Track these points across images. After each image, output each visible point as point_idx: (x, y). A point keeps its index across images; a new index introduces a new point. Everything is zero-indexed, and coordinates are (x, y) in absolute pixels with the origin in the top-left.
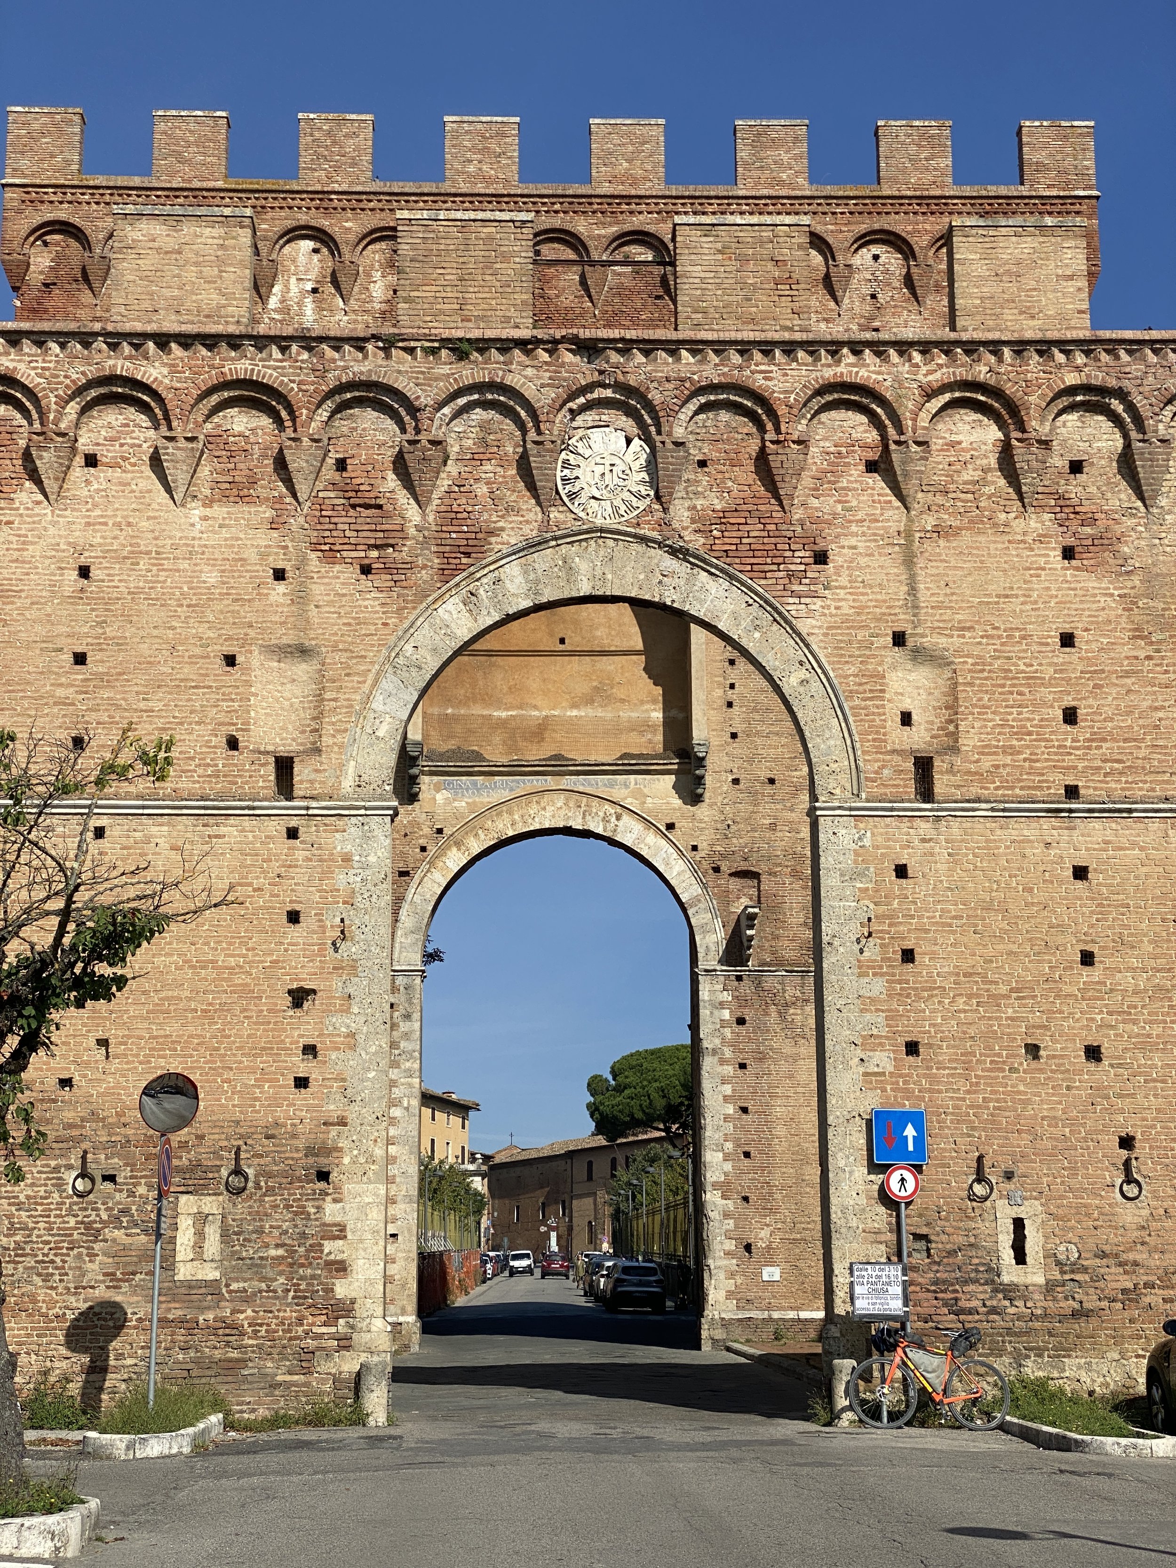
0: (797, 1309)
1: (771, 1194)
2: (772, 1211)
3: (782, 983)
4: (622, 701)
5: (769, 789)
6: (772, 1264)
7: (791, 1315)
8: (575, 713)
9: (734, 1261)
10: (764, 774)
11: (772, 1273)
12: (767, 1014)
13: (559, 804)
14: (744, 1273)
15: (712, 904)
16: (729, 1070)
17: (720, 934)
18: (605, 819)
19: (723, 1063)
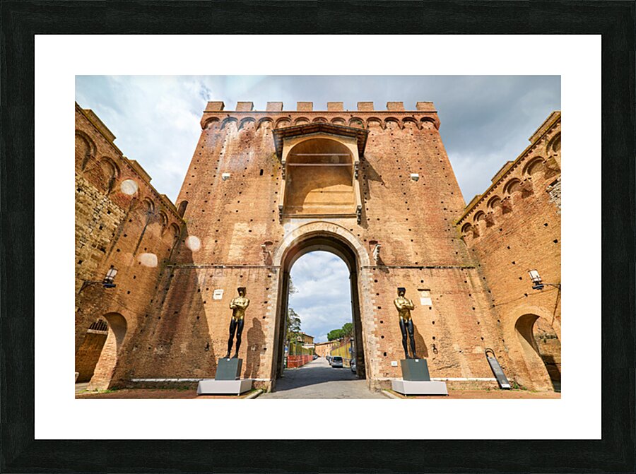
1: (391, 335)
2: (392, 341)
5: (378, 221)
6: (394, 360)
9: (381, 359)
10: (376, 218)
12: (384, 279)
13: (321, 225)
15: (365, 249)
16: (374, 295)
17: (368, 257)
18: (334, 228)
19: (371, 293)
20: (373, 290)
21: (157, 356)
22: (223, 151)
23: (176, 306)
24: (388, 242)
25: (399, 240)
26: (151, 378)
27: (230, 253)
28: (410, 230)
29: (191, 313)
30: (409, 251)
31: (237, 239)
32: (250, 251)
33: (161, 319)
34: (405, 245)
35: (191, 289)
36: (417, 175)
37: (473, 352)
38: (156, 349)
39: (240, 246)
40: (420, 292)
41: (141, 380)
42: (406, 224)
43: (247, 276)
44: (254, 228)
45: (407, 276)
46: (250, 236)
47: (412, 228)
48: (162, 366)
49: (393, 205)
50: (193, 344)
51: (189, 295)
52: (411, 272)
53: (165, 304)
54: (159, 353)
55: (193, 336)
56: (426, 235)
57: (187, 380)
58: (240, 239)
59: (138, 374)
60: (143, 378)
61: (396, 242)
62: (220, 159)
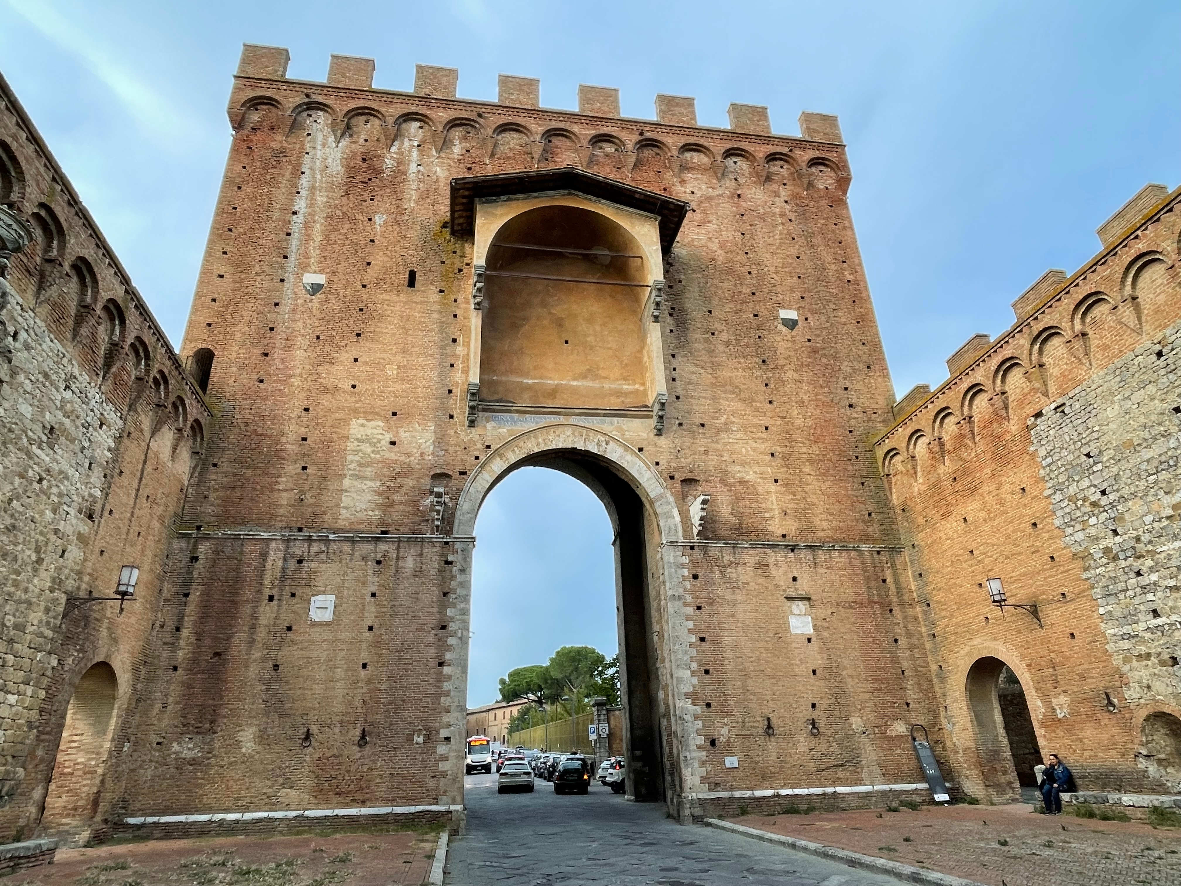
0: (752, 789)
1: (726, 701)
2: (728, 714)
3: (721, 552)
4: (605, 378)
5: (701, 430)
6: (731, 754)
7: (748, 794)
8: (575, 383)
9: (704, 753)
10: (698, 421)
11: (732, 761)
12: (712, 572)
13: (569, 433)
14: (712, 762)
15: (671, 499)
16: (690, 611)
17: (678, 519)
18: (599, 444)
19: (686, 605)
20: (689, 598)
21: (181, 764)
22: (301, 205)
23: (215, 639)
24: (723, 481)
25: (748, 478)
26: (175, 814)
27: (346, 500)
28: (773, 455)
29: (257, 655)
30: (769, 505)
31: (360, 465)
32: (397, 497)
33: (180, 671)
34: (760, 489)
35: (248, 594)
36: (792, 315)
37: (889, 733)
38: (175, 744)
39: (369, 483)
40: (788, 603)
41: (150, 820)
42: (764, 440)
43: (393, 563)
44: (403, 435)
45: (762, 566)
46: (393, 456)
47: (777, 449)
48: (198, 786)
49: (737, 391)
50: (270, 732)
51: (247, 609)
52: (774, 557)
53: (185, 633)
54: (187, 754)
55: (267, 714)
56: (807, 469)
57: (265, 814)
58: (368, 464)
59: (138, 805)
60: (153, 815)
61: (743, 482)
62: (295, 229)
